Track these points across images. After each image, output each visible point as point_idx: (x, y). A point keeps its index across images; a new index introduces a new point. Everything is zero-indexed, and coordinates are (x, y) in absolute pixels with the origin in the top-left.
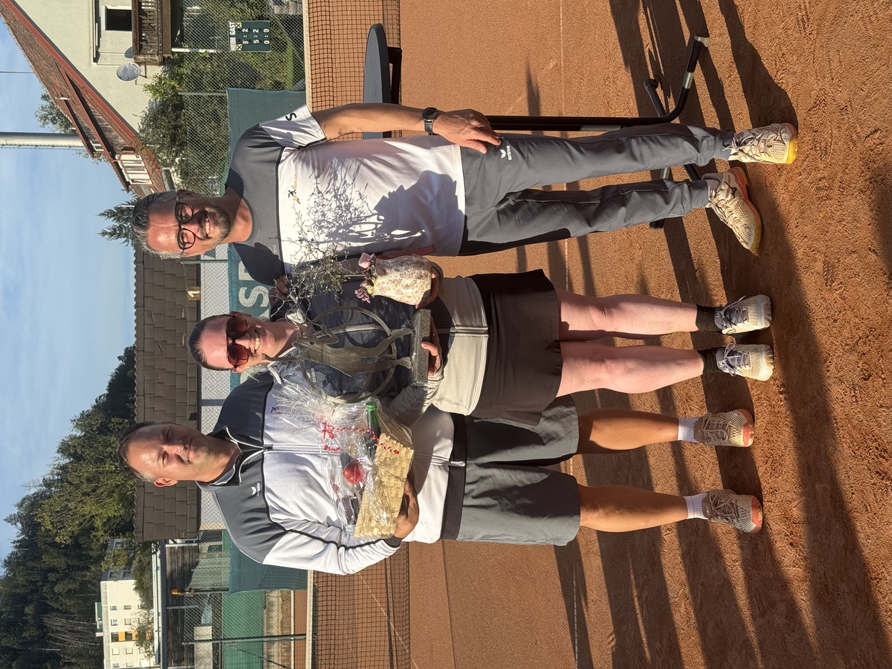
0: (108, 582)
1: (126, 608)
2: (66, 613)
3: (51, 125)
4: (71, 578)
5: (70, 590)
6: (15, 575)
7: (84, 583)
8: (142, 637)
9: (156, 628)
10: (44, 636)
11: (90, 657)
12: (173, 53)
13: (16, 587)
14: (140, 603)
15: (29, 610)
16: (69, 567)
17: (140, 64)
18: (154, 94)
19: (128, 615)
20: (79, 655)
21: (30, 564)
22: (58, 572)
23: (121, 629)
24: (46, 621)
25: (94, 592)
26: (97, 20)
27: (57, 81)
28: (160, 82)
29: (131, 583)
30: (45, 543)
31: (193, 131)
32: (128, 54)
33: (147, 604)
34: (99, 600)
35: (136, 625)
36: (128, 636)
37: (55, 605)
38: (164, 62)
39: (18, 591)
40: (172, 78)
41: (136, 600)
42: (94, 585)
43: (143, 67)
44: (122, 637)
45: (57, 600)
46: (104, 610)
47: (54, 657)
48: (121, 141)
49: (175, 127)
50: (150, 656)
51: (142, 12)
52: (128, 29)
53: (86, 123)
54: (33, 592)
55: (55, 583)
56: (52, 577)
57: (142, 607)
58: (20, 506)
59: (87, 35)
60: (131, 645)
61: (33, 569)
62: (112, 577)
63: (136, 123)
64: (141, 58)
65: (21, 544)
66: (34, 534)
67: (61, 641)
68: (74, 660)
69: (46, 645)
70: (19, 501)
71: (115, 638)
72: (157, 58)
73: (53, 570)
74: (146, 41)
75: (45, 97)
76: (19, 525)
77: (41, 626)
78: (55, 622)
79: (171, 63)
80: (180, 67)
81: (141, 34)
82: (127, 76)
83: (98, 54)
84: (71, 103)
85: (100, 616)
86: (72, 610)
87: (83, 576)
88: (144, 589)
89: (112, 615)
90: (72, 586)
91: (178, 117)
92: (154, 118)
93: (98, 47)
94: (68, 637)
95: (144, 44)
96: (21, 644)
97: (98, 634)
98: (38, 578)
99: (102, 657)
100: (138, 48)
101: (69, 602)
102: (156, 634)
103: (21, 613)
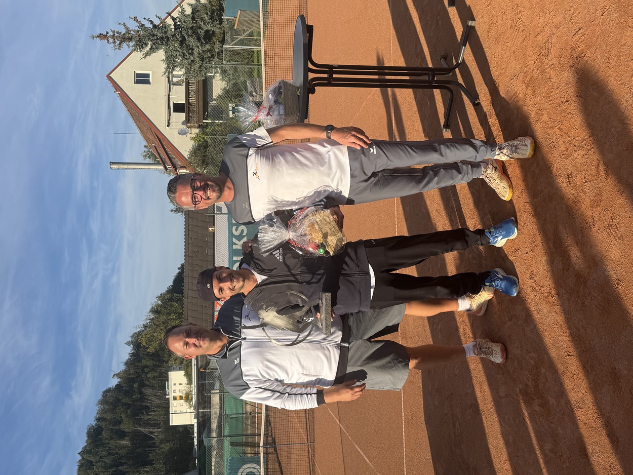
0: (172, 372)
1: (180, 384)
2: (153, 387)
3: (148, 159)
4: (155, 371)
5: (154, 376)
6: (129, 369)
7: (161, 373)
8: (188, 398)
9: (194, 393)
10: (143, 397)
11: (164, 407)
12: (204, 123)
13: (130, 375)
14: (186, 382)
15: (136, 385)
16: (154, 365)
17: (188, 128)
18: (195, 141)
19: (181, 387)
20: (158, 407)
21: (137, 364)
22: (149, 368)
23: (178, 394)
24: (143, 390)
25: (166, 377)
26: (169, 107)
27: (151, 137)
28: (198, 136)
29: (182, 373)
30: (143, 354)
31: (213, 158)
32: (183, 123)
33: (190, 382)
34: (168, 381)
35: (185, 392)
36: (181, 398)
37: (148, 383)
38: (199, 127)
39: (131, 376)
40: (203, 134)
41: (184, 380)
42: (165, 374)
43: (190, 129)
44: (178, 398)
45: (148, 381)
46: (170, 385)
47: (147, 408)
48: (180, 163)
49: (204, 156)
50: (191, 407)
51: (189, 104)
52: (183, 112)
53: (164, 156)
54: (137, 377)
55: (147, 373)
56: (146, 370)
57: (188, 384)
58: (132, 337)
59: (164, 114)
60: (182, 401)
61: (137, 366)
62: (173, 370)
63: (186, 155)
64: (189, 125)
65: (133, 355)
66: (138, 350)
67: (150, 400)
68: (156, 409)
69: (143, 402)
70: (131, 334)
71: (175, 398)
72: (196, 125)
73: (147, 367)
74: (191, 117)
75: (145, 147)
76: (132, 346)
77: (141, 393)
78: (148, 391)
79: (202, 127)
80: (207, 129)
81: (189, 114)
82: (182, 133)
83: (169, 123)
84: (157, 147)
85: (168, 388)
86: (155, 385)
87: (161, 370)
88: (188, 375)
89: (173, 388)
90: (155, 374)
91: (205, 151)
92: (194, 152)
93: (169, 120)
94: (153, 398)
95: (190, 118)
96: (132, 401)
97: (167, 397)
98: (140, 370)
99: (169, 407)
100: (188, 120)
101: (154, 382)
102: (194, 396)
103: (132, 387)
